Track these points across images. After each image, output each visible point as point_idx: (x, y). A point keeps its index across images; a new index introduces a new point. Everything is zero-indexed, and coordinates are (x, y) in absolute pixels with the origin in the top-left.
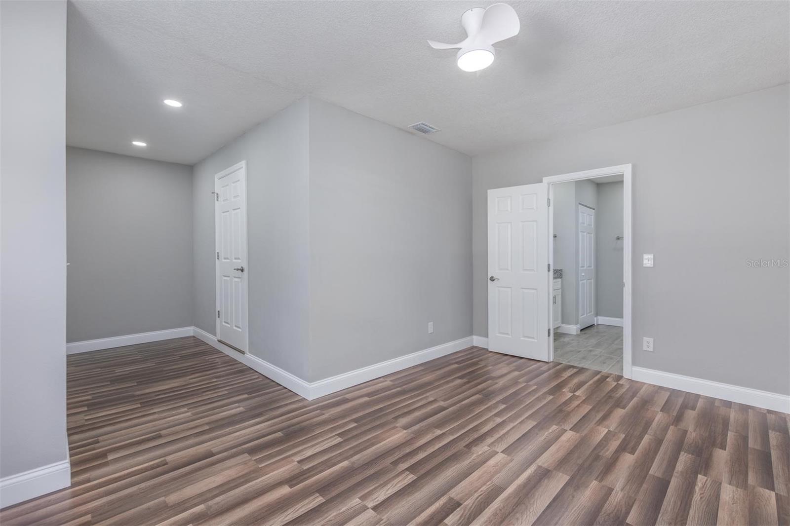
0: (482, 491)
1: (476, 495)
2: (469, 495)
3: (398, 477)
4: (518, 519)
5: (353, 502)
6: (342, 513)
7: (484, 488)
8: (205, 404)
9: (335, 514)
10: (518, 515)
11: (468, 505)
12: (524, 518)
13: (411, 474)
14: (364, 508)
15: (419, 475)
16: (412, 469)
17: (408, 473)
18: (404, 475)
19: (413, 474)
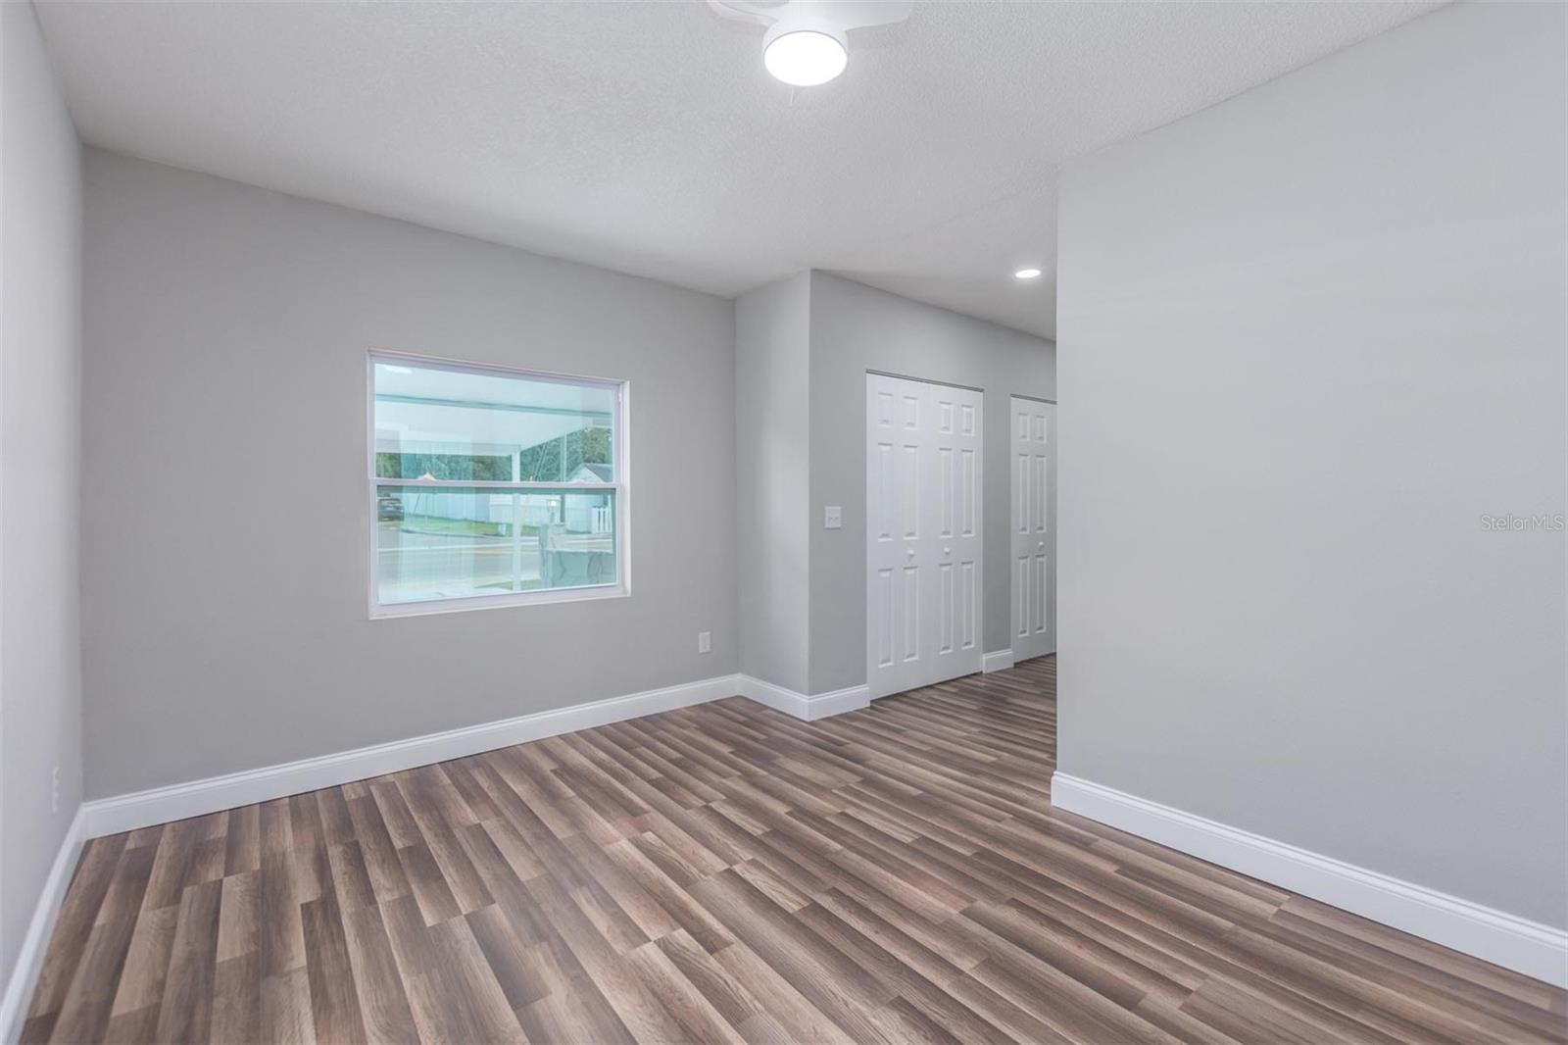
0: (738, 988)
1: (729, 978)
2: (730, 967)
4: (651, 1016)
5: (745, 852)
7: (744, 992)
8: (993, 736)
10: (659, 1020)
11: (707, 961)
12: (648, 1026)
13: (801, 907)
14: (731, 861)
15: (796, 916)
16: (816, 909)
17: (806, 904)
18: (800, 900)
19: (800, 910)
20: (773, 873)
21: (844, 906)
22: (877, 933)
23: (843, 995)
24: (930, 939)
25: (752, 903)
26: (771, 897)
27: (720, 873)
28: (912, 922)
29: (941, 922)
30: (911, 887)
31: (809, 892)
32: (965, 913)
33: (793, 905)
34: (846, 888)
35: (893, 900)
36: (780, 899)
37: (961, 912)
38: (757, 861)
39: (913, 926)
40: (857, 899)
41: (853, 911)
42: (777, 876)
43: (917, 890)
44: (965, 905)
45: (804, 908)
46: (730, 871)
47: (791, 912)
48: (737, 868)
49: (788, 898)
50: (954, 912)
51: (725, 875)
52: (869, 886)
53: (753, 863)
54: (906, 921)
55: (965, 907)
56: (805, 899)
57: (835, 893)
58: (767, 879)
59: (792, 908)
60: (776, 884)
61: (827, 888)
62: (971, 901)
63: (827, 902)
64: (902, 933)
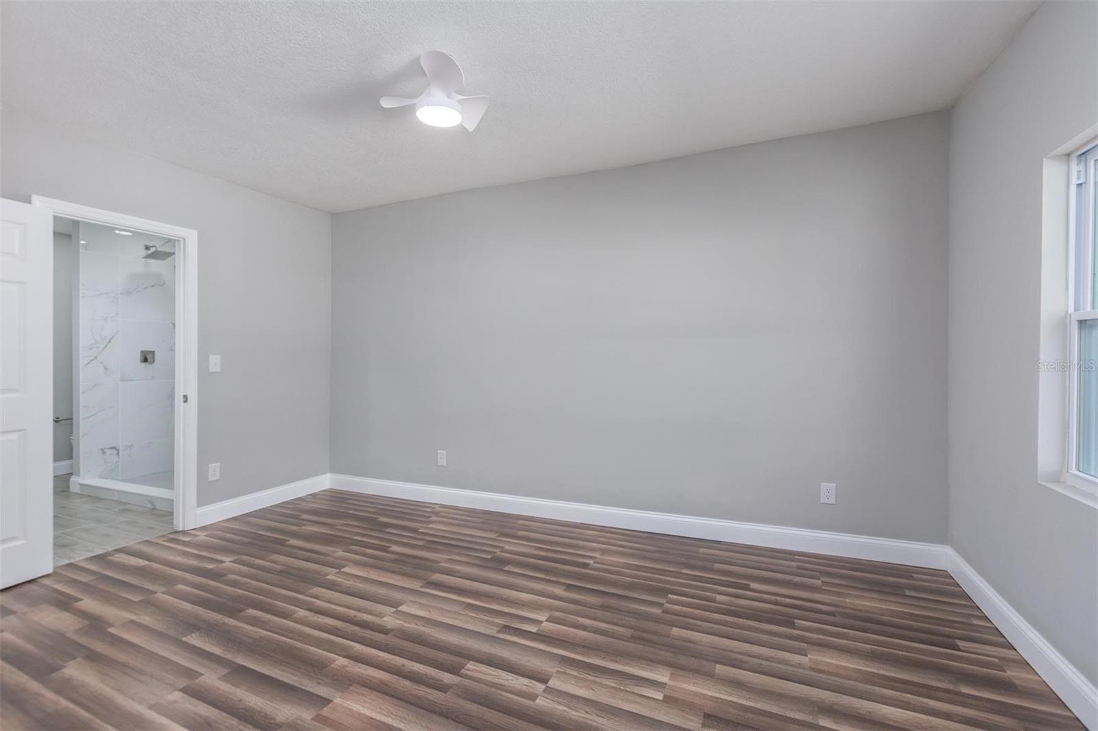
3: (481, 679)
5: (544, 704)
6: (567, 707)
9: (574, 713)
13: (466, 667)
14: (549, 690)
15: (467, 661)
16: (454, 670)
17: (463, 671)
18: (470, 673)
19: (465, 665)
20: (506, 691)
21: (433, 678)
22: (403, 665)
23: (419, 627)
24: (363, 672)
25: (503, 660)
26: (493, 669)
27: (551, 677)
28: (376, 681)
29: (352, 688)
30: (374, 715)
31: (466, 682)
32: (326, 701)
33: (471, 666)
34: (435, 695)
35: (393, 696)
36: (485, 669)
37: (332, 701)
38: (530, 699)
39: (374, 678)
40: (422, 688)
41: (424, 677)
42: (500, 689)
43: (368, 713)
44: (326, 711)
45: (463, 668)
46: (545, 681)
47: (471, 662)
48: (541, 687)
49: (480, 672)
50: (338, 700)
51: (547, 677)
52: (414, 705)
53: (533, 697)
54: (381, 681)
55: (326, 709)
56: (466, 675)
57: (442, 688)
58: (506, 683)
59: (471, 664)
60: (496, 681)
61: (451, 690)
62: (319, 719)
63: (447, 678)
64: (384, 670)
